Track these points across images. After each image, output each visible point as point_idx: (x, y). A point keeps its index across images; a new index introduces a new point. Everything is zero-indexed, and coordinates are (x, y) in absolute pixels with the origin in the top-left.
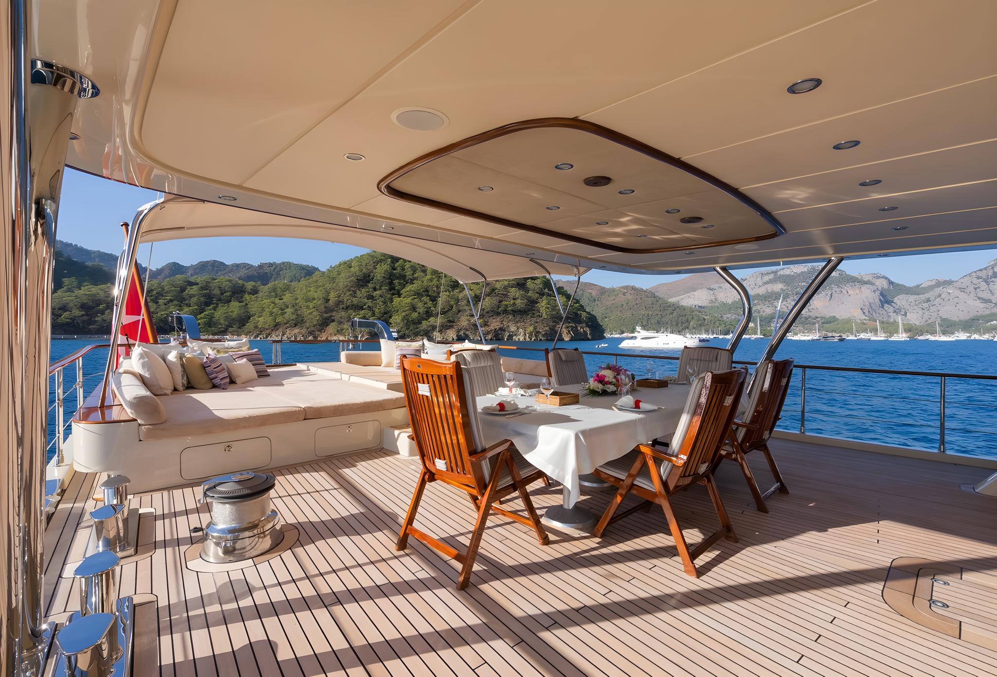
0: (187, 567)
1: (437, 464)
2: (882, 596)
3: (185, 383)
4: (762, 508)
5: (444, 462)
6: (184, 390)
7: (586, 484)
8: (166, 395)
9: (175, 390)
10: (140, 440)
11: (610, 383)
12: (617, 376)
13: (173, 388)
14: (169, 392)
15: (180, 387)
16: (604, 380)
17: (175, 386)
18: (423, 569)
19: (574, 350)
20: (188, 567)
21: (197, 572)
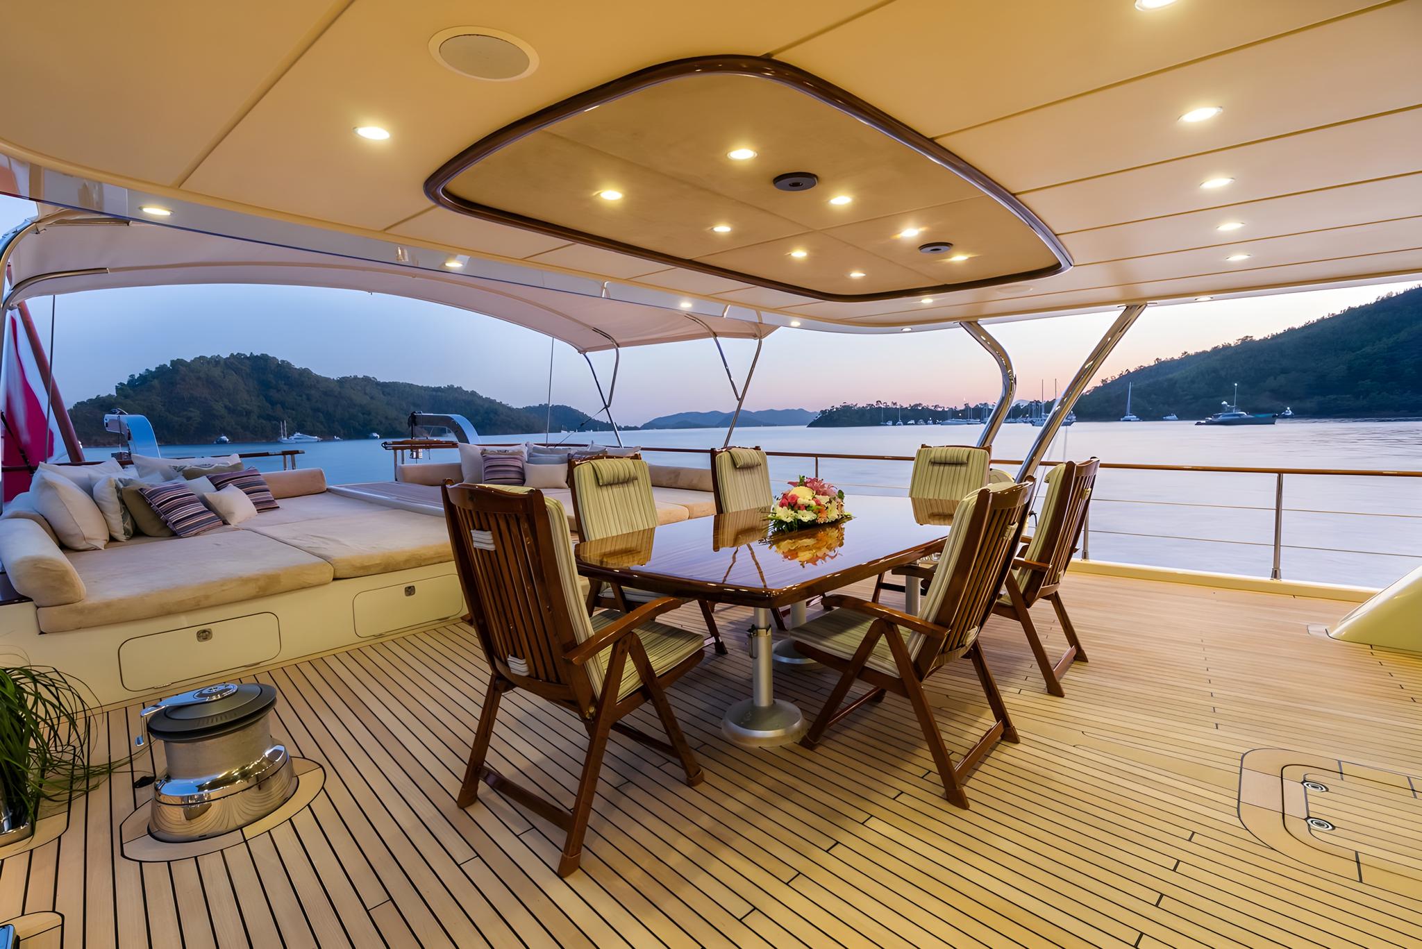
0: (123, 855)
1: (511, 665)
2: (1239, 817)
3: (129, 527)
4: (1054, 689)
5: (523, 661)
6: (128, 539)
7: (785, 660)
8: (96, 549)
9: (112, 539)
10: (42, 633)
11: (807, 507)
12: (816, 496)
13: (108, 539)
14: (100, 544)
15: (120, 535)
16: (796, 503)
17: (113, 534)
18: (534, 827)
19: (754, 449)
20: (126, 854)
21: (141, 862)
